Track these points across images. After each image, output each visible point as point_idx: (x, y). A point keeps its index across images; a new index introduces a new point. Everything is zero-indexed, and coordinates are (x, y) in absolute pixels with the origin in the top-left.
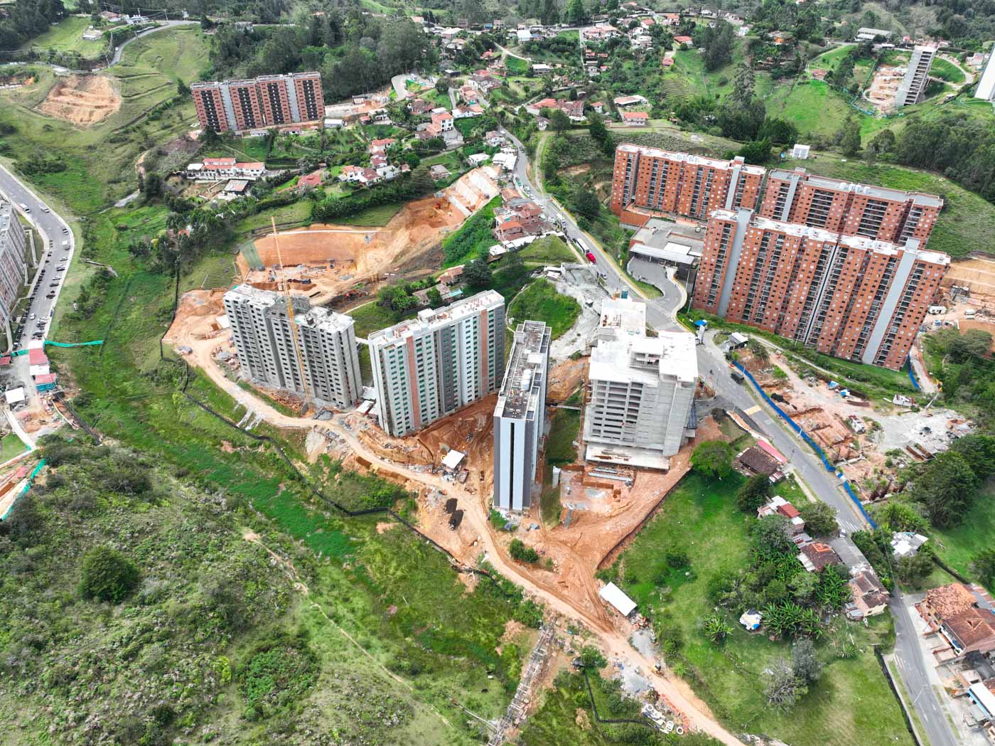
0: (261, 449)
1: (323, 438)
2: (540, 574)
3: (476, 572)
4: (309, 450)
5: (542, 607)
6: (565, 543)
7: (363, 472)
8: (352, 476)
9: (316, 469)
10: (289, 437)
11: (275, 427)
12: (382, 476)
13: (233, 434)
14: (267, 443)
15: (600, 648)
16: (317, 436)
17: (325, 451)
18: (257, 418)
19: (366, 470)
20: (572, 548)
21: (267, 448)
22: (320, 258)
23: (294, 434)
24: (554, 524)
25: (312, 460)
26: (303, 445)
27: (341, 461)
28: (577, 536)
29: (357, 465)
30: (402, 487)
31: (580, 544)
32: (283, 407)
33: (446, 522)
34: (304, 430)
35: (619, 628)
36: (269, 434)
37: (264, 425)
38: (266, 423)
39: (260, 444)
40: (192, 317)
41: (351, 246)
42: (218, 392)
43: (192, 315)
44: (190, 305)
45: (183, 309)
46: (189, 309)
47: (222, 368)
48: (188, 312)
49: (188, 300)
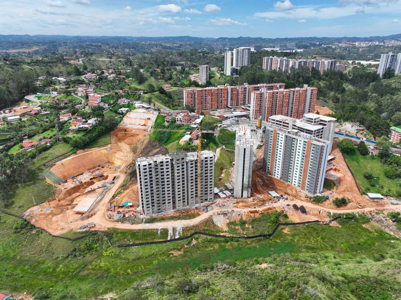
0: (194, 242)
1: (222, 216)
2: (349, 205)
3: (333, 220)
4: (219, 225)
5: (363, 213)
6: (344, 191)
7: (257, 215)
8: (254, 220)
9: (232, 231)
10: (206, 226)
11: (194, 226)
12: (266, 212)
13: (171, 245)
14: (196, 236)
15: (391, 211)
16: (218, 217)
17: (228, 221)
18: (178, 229)
19: (258, 214)
20: (348, 191)
21: (197, 239)
23: (206, 223)
24: (335, 187)
25: (226, 229)
26: (215, 225)
27: (241, 219)
28: (346, 186)
29: (252, 215)
30: (276, 211)
31: (349, 188)
32: (187, 216)
33: (301, 214)
34: (209, 218)
35: (385, 203)
36: (193, 231)
37: (185, 229)
38: (187, 227)
39: (192, 240)
40: (55, 217)
41: (103, 156)
42: (138, 233)
43: (53, 216)
44: (41, 215)
45: (37, 219)
46: (43, 216)
47: (124, 222)
48: (44, 218)
49: (35, 213)
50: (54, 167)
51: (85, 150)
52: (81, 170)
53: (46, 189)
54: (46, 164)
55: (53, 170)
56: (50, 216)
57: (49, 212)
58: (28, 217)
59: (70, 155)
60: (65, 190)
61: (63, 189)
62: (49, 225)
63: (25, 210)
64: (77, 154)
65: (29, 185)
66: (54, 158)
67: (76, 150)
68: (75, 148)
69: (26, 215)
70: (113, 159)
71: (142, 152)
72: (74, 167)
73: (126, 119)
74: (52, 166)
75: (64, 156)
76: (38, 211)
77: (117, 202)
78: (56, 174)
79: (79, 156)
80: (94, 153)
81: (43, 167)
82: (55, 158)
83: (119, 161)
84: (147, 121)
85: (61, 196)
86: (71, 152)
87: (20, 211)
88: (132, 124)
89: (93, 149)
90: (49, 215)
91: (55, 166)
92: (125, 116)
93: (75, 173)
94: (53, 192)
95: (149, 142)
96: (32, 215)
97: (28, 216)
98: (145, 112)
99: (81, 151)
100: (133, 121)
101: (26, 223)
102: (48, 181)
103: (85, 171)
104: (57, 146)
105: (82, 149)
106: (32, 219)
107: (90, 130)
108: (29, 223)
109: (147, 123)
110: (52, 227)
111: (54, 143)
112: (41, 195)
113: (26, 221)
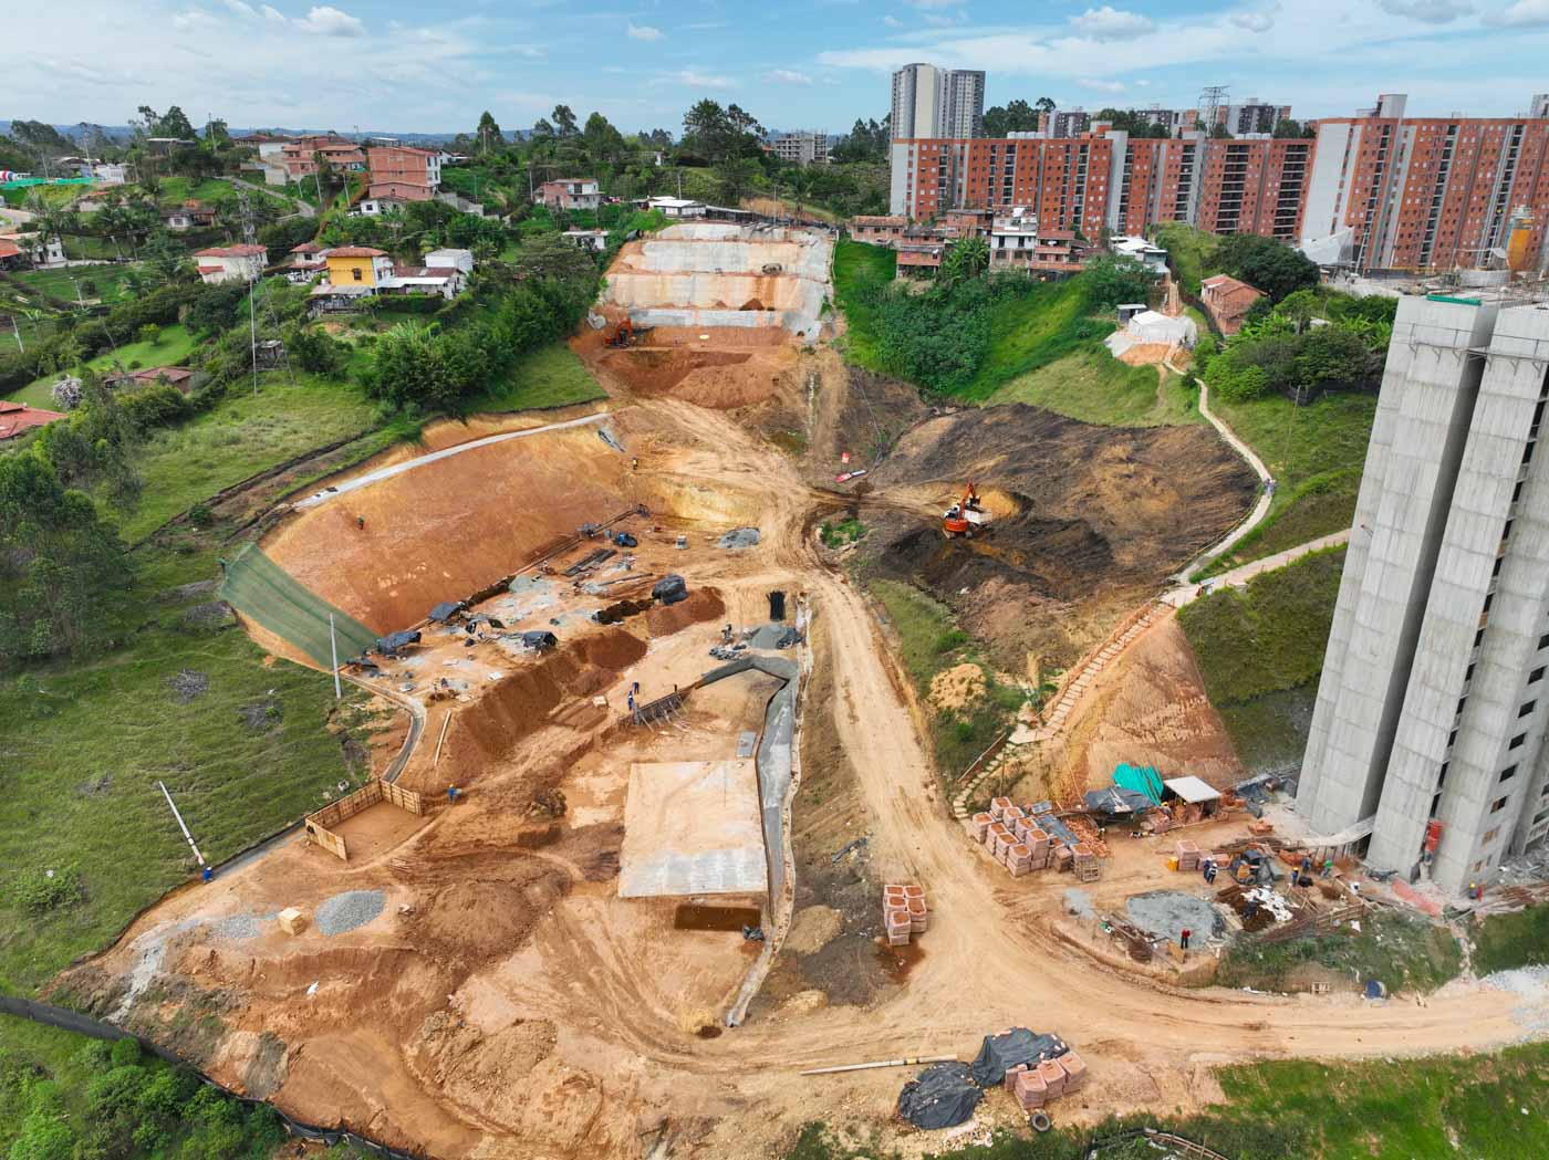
22: (543, 536)
40: (476, 985)
41: (594, 471)
42: (1516, 1087)
43: (461, 977)
44: (307, 968)
45: (278, 1020)
46: (338, 985)
47: (1293, 977)
48: (355, 1001)
49: (232, 958)
50: (288, 534)
51: (473, 422)
52: (486, 562)
53: (277, 715)
54: (220, 511)
55: (286, 552)
56: (418, 980)
57: (381, 929)
58: (169, 1013)
59: (382, 453)
60: (446, 712)
61: (417, 703)
62: (461, 1092)
63: (109, 929)
64: (426, 449)
65: (99, 689)
66: (268, 465)
67: (417, 415)
68: (410, 406)
69: (140, 984)
70: (668, 491)
71: (841, 439)
72: (432, 538)
73: (622, 278)
74: (271, 521)
75: (345, 457)
76: (261, 927)
77: (1045, 779)
78: (317, 588)
79: (445, 459)
80: (535, 446)
81: (191, 535)
82: (280, 470)
83: (720, 500)
84: (771, 285)
85: (428, 760)
86: (388, 434)
87: (56, 949)
88: (670, 306)
89: (516, 422)
90: (394, 961)
91: (300, 523)
92: (614, 266)
93: (451, 580)
94: (343, 738)
95: (853, 383)
96: (204, 984)
97: (159, 993)
98: (735, 239)
99: (454, 426)
100: (677, 290)
101: (160, 1084)
102: (270, 640)
103: (512, 568)
104: (261, 399)
105: (451, 417)
106: (218, 1031)
107: (462, 306)
108: (193, 1078)
109: (770, 296)
110: (506, 1111)
111: (231, 376)
112: (239, 772)
113: (147, 1053)
